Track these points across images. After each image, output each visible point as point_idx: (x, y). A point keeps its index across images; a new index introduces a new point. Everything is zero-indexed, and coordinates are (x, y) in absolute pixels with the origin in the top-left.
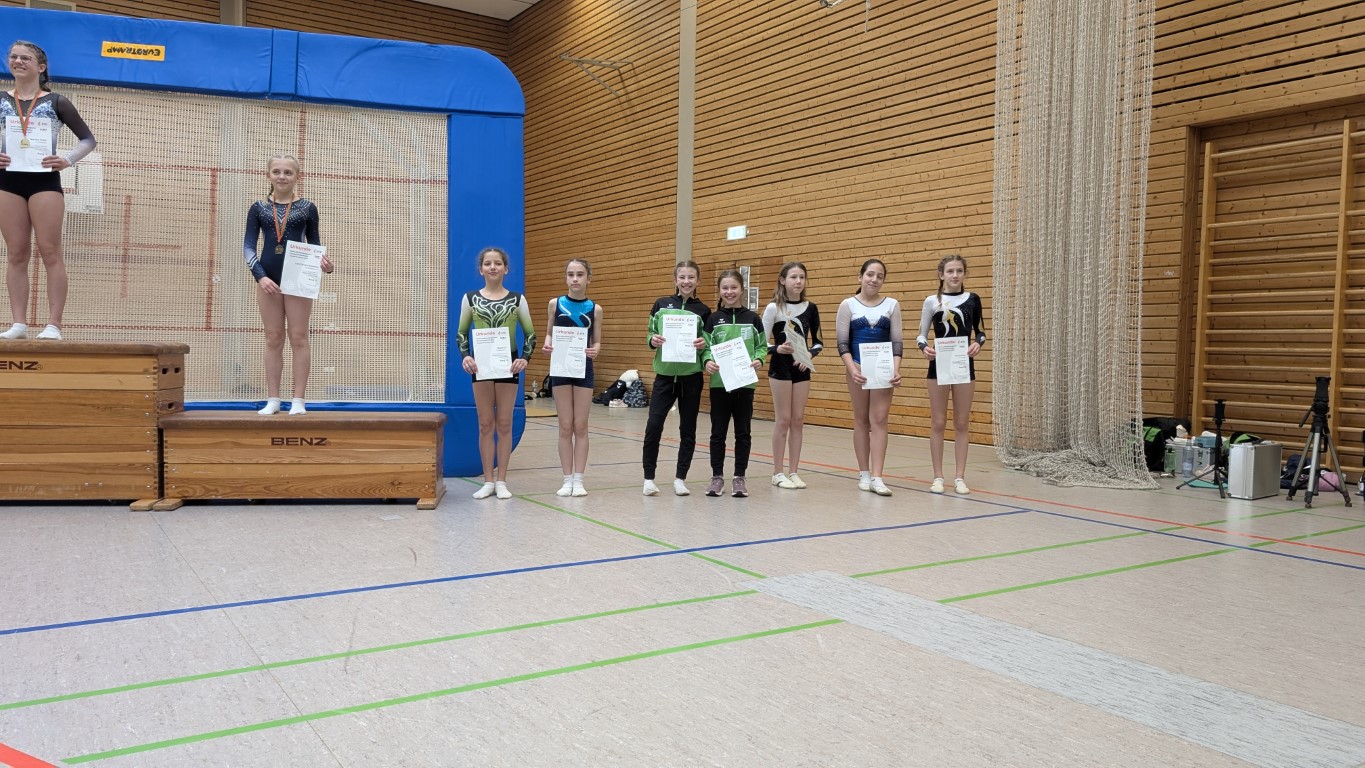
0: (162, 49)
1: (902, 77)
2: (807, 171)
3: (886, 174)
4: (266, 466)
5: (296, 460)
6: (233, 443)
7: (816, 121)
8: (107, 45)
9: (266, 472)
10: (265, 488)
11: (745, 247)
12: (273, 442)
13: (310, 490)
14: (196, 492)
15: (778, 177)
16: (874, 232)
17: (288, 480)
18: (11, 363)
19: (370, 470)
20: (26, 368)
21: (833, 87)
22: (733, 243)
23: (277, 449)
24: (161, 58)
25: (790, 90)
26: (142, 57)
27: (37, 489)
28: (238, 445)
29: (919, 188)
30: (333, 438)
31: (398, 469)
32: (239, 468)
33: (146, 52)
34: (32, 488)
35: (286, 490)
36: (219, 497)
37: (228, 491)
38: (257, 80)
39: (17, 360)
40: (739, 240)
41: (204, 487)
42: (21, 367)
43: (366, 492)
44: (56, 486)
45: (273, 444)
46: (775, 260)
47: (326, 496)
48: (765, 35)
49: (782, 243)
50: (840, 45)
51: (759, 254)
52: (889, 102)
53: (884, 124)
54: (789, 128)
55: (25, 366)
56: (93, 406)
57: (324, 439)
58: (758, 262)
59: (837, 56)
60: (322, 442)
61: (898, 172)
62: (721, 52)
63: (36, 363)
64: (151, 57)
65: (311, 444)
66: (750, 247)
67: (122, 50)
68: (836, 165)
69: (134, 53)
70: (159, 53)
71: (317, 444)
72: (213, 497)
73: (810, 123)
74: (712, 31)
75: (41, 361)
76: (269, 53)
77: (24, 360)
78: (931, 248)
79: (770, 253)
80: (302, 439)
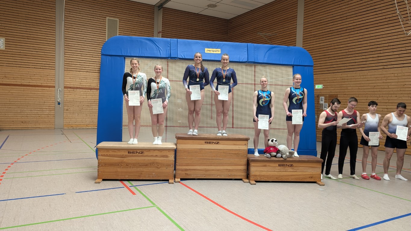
0: (220, 50)
1: (387, 45)
2: (348, 70)
3: (380, 73)
4: (276, 172)
5: (285, 171)
6: (269, 165)
7: (352, 56)
8: (206, 49)
9: (276, 173)
10: (276, 178)
11: (322, 91)
12: (279, 165)
13: (288, 179)
14: (258, 179)
15: (336, 71)
16: (375, 90)
17: (282, 176)
18: (213, 142)
19: (304, 173)
20: (217, 144)
21: (359, 46)
22: (317, 89)
23: (279, 167)
24: (220, 52)
25: (341, 46)
26: (215, 53)
27: (217, 176)
28: (269, 166)
29: (394, 78)
30: (294, 164)
31: (311, 173)
32: (269, 172)
33: (216, 51)
34: (216, 175)
35: (281, 179)
36: (264, 180)
37: (266, 179)
38: (244, 58)
39: (214, 141)
40: (320, 89)
41: (260, 178)
42: (215, 143)
43: (302, 179)
44: (222, 175)
45: (279, 166)
46: (334, 96)
47: (292, 181)
48: (331, 29)
49: (337, 91)
50: (362, 34)
51: (328, 93)
52: (381, 52)
53: (379, 58)
54: (341, 57)
55: (216, 143)
56: (232, 154)
57: (292, 165)
58: (328, 96)
59: (361, 37)
60: (292, 166)
61: (385, 73)
62: (313, 33)
63: (219, 142)
64: (217, 52)
65: (289, 166)
66: (325, 91)
67: (210, 51)
68: (360, 69)
69: (213, 51)
70: (219, 51)
71: (290, 166)
72: (263, 180)
73: (349, 56)
74: (310, 27)
75: (220, 142)
76: (247, 50)
77: (216, 141)
78: (398, 96)
79: (333, 94)
80: (286, 165)
